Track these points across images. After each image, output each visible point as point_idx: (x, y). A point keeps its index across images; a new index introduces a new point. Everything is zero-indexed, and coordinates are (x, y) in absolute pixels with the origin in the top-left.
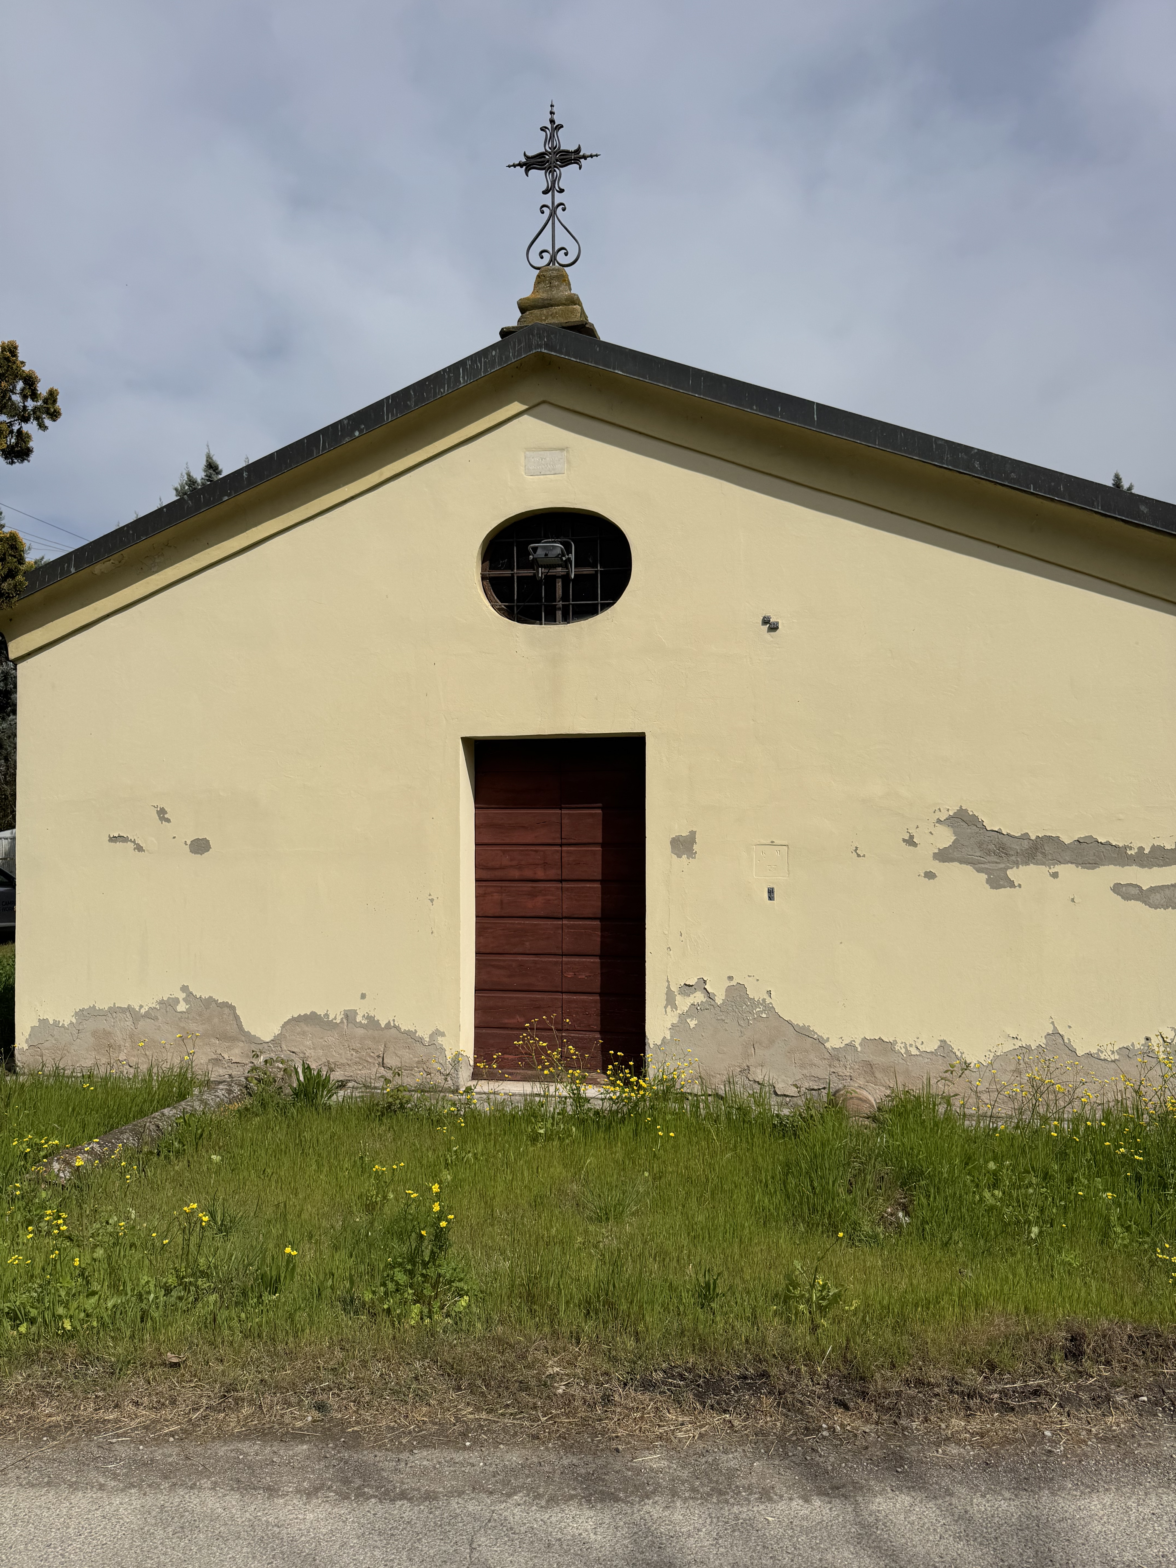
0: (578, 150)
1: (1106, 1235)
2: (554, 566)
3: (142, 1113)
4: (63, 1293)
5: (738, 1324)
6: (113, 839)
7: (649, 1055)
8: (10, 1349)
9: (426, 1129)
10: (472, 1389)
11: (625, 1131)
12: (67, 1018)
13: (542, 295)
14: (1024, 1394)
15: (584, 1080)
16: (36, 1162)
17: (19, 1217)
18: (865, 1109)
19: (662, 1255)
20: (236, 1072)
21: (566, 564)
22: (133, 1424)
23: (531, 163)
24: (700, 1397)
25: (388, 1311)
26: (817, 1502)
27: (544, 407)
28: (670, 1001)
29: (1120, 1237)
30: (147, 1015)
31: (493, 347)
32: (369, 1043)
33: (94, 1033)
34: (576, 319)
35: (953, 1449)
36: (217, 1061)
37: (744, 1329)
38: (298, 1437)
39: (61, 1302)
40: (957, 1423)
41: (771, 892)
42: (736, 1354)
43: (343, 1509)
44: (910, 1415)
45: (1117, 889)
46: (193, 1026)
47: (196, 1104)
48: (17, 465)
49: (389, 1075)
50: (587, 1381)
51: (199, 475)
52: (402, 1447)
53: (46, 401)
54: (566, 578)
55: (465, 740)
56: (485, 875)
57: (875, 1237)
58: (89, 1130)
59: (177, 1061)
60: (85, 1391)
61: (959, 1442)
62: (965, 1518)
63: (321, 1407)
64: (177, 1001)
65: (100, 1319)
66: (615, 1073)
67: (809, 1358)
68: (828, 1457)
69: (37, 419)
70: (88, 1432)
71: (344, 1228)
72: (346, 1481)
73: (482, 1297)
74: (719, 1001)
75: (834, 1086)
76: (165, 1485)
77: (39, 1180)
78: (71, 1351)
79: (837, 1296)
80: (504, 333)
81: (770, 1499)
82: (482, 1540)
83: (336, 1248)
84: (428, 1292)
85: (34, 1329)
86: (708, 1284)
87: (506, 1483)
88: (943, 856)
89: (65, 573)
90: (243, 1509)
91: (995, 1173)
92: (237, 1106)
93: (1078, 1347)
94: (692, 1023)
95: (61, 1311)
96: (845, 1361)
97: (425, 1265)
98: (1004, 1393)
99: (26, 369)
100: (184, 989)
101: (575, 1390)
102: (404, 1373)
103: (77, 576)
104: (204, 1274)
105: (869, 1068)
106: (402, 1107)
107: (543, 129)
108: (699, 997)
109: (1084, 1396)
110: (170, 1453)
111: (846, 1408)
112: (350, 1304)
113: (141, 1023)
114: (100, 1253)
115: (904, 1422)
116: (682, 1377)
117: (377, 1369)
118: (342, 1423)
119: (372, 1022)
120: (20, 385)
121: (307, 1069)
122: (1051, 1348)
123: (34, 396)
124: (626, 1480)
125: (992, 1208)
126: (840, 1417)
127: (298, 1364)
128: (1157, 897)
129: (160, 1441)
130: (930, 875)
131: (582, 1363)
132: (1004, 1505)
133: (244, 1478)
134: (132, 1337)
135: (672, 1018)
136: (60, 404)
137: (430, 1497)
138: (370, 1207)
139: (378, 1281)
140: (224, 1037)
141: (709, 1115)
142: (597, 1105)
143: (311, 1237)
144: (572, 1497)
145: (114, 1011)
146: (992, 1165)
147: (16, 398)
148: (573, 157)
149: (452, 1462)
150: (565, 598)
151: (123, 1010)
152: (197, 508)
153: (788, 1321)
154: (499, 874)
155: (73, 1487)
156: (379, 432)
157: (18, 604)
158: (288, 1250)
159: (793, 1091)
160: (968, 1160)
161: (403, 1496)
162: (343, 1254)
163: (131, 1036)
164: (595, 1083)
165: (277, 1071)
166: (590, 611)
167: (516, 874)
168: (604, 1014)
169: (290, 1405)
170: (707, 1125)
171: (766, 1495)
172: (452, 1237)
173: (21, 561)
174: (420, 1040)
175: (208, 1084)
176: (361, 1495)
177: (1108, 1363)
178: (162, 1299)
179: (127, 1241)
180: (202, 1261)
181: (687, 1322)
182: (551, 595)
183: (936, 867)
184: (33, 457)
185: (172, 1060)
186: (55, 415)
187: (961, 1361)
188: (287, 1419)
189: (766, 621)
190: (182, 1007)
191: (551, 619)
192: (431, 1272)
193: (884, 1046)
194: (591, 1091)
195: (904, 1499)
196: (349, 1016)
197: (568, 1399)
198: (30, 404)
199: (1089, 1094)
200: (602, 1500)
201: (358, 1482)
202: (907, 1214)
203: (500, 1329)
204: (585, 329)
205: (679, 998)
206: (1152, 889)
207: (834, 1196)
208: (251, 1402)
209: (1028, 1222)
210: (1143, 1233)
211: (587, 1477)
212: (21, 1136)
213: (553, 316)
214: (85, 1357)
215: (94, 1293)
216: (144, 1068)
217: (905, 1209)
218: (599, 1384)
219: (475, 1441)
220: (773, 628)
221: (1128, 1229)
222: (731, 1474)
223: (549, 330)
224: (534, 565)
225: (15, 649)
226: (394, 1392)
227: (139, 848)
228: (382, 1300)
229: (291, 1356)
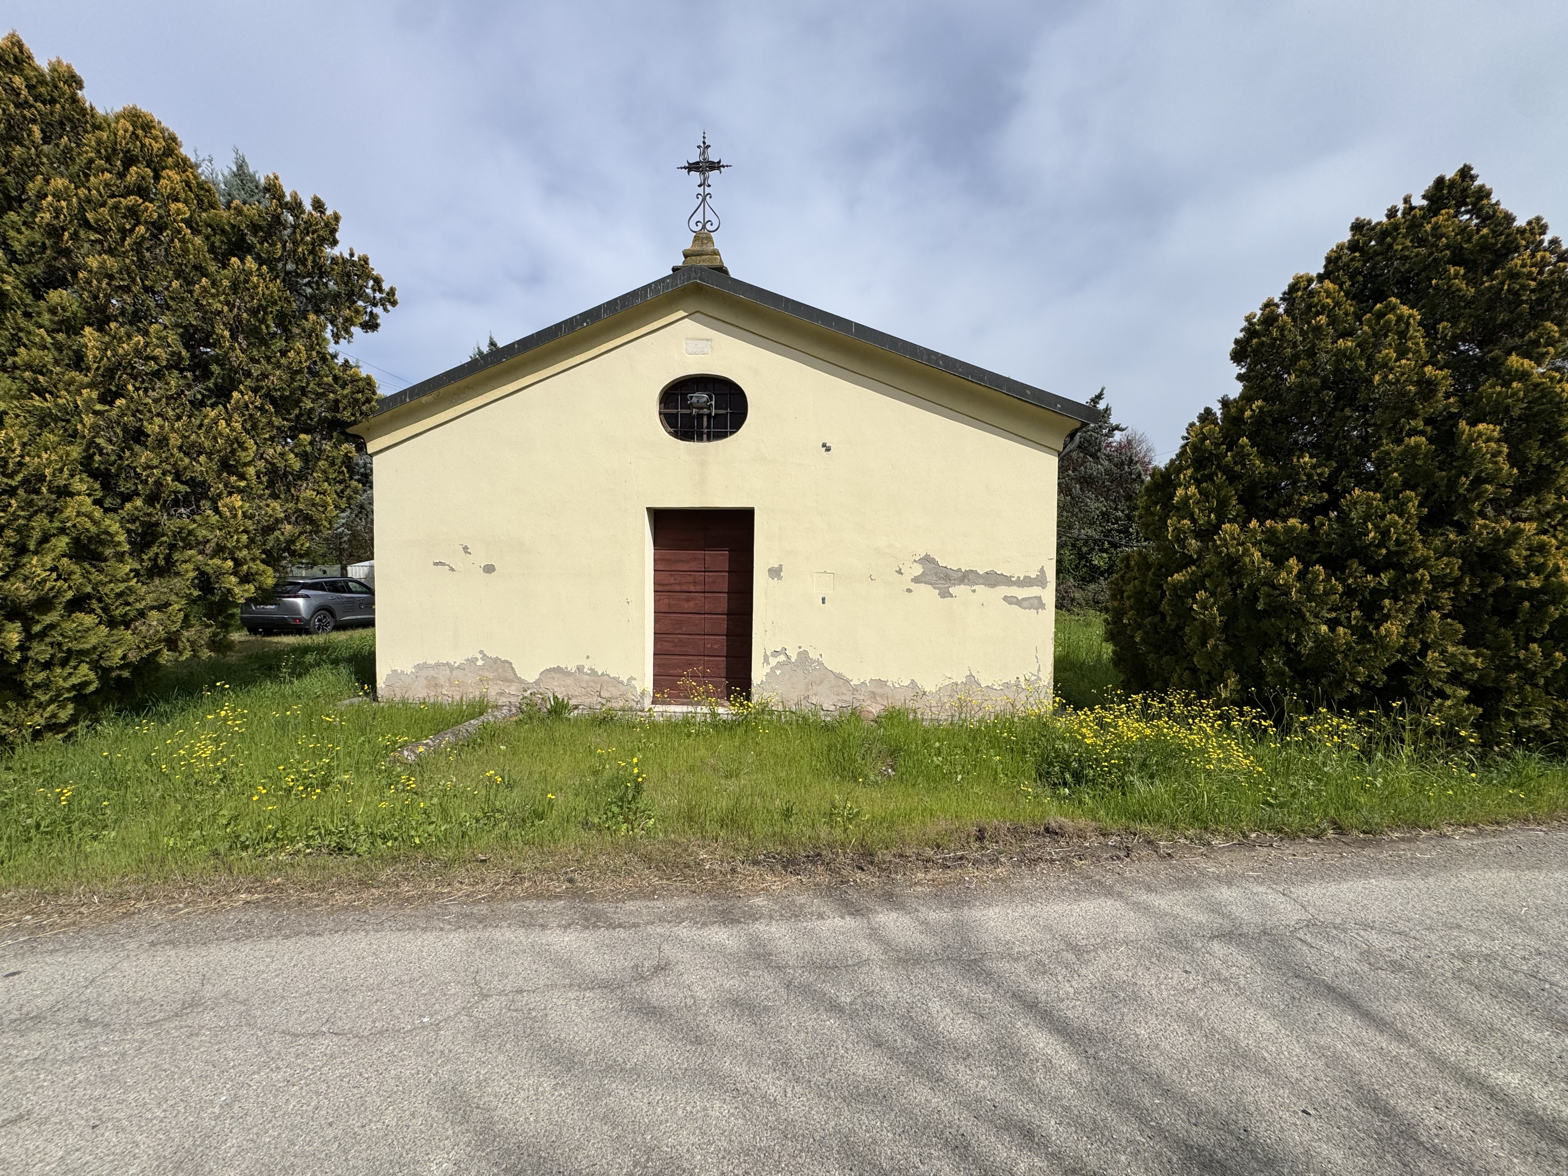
0: (719, 162)
1: (995, 779)
2: (702, 408)
3: (457, 723)
4: (414, 823)
5: (804, 829)
6: (436, 564)
7: (753, 690)
8: (382, 855)
9: (626, 731)
10: (658, 868)
11: (740, 731)
12: (409, 670)
13: (697, 248)
14: (955, 859)
15: (717, 704)
16: (394, 750)
17: (384, 782)
18: (871, 717)
19: (762, 795)
20: (513, 700)
21: (709, 407)
22: (460, 894)
23: (692, 167)
24: (785, 868)
25: (609, 828)
26: (848, 918)
27: (698, 315)
28: (766, 660)
29: (1003, 779)
30: (458, 667)
31: (668, 277)
32: (591, 684)
33: (426, 678)
34: (717, 264)
35: (919, 889)
36: (501, 694)
37: (808, 832)
38: (558, 897)
39: (412, 828)
40: (920, 875)
41: (823, 599)
42: (804, 845)
43: (586, 934)
44: (896, 872)
45: (1006, 598)
46: (486, 674)
47: (490, 718)
48: (370, 333)
49: (604, 702)
50: (722, 862)
51: (485, 349)
52: (618, 901)
53: (388, 294)
54: (709, 416)
55: (648, 509)
56: (659, 588)
57: (877, 782)
58: (426, 733)
59: (477, 693)
60: (429, 877)
61: (921, 885)
62: (925, 923)
63: (571, 881)
64: (477, 659)
65: (437, 837)
66: (735, 698)
67: (843, 845)
68: (853, 895)
69: (383, 305)
70: (433, 900)
71: (581, 785)
72: (587, 920)
73: (663, 819)
74: (793, 660)
75: (856, 704)
76: (480, 926)
77: (395, 761)
78: (420, 855)
79: (858, 813)
80: (675, 269)
81: (823, 918)
82: (665, 946)
83: (577, 795)
84: (631, 817)
85: (396, 843)
86: (788, 809)
87: (678, 916)
88: (916, 580)
89: (403, 402)
90: (527, 937)
91: (939, 748)
92: (514, 719)
93: (982, 835)
94: (778, 672)
95: (413, 833)
96: (862, 846)
97: (629, 803)
98: (945, 859)
99: (375, 273)
100: (481, 652)
101: (716, 867)
102: (619, 862)
103: (410, 404)
104: (499, 811)
105: (873, 695)
106: (612, 719)
107: (699, 147)
108: (782, 658)
109: (985, 859)
110: (483, 909)
111: (863, 870)
112: (586, 825)
113: (455, 673)
114: (435, 800)
115: (893, 876)
116: (774, 857)
117: (602, 860)
118: (583, 888)
119: (593, 672)
120: (371, 283)
121: (555, 697)
122: (969, 836)
123: (381, 290)
124: (744, 912)
125: (937, 766)
126: (859, 875)
127: (557, 858)
128: (1026, 604)
129: (477, 902)
130: (909, 591)
131: (719, 852)
132: (945, 915)
133: (527, 920)
134: (457, 846)
135: (767, 669)
136: (397, 296)
137: (635, 925)
138: (595, 773)
139: (602, 812)
140: (506, 680)
141: (787, 722)
142: (725, 717)
143: (561, 790)
144: (715, 922)
145: (438, 665)
146: (937, 744)
147: (369, 291)
148: (715, 166)
149: (647, 907)
150: (708, 427)
151: (444, 665)
152: (485, 366)
153: (832, 827)
154: (668, 588)
155: (424, 930)
156: (598, 324)
157: (373, 420)
158: (549, 796)
159: (832, 708)
160: (924, 742)
161: (620, 925)
162: (581, 798)
163: (449, 680)
164: (723, 706)
165: (537, 699)
166: (724, 435)
167: (678, 588)
168: (728, 669)
169: (552, 880)
170: (787, 727)
171: (821, 916)
172: (645, 786)
173: (374, 393)
174: (622, 682)
175: (497, 707)
176: (595, 926)
177: (997, 842)
178: (474, 825)
179: (451, 794)
180: (497, 803)
181: (777, 829)
182: (701, 425)
183: (913, 586)
184: (380, 329)
185: (474, 693)
186: (394, 303)
187: (923, 844)
188: (551, 888)
189: (824, 445)
190: (480, 663)
191: (700, 439)
192: (633, 806)
193: (881, 683)
194: (721, 710)
195: (894, 915)
196: (580, 669)
197: (712, 872)
198: (378, 295)
199: (988, 706)
200: (732, 923)
201: (594, 920)
202: (894, 770)
203: (673, 836)
204: (722, 270)
205: (771, 659)
206: (1024, 599)
207: (855, 761)
208: (530, 879)
209: (956, 772)
210: (1013, 777)
211: (723, 911)
212: (383, 736)
213: (704, 261)
214: (428, 858)
215: (433, 823)
216: (458, 698)
217: (892, 767)
218: (729, 863)
219: (659, 895)
220: (828, 449)
221: (1007, 775)
222: (802, 906)
223: (701, 269)
224: (691, 407)
225: (371, 447)
226: (612, 871)
227: (452, 569)
228: (604, 822)
229: (552, 854)
